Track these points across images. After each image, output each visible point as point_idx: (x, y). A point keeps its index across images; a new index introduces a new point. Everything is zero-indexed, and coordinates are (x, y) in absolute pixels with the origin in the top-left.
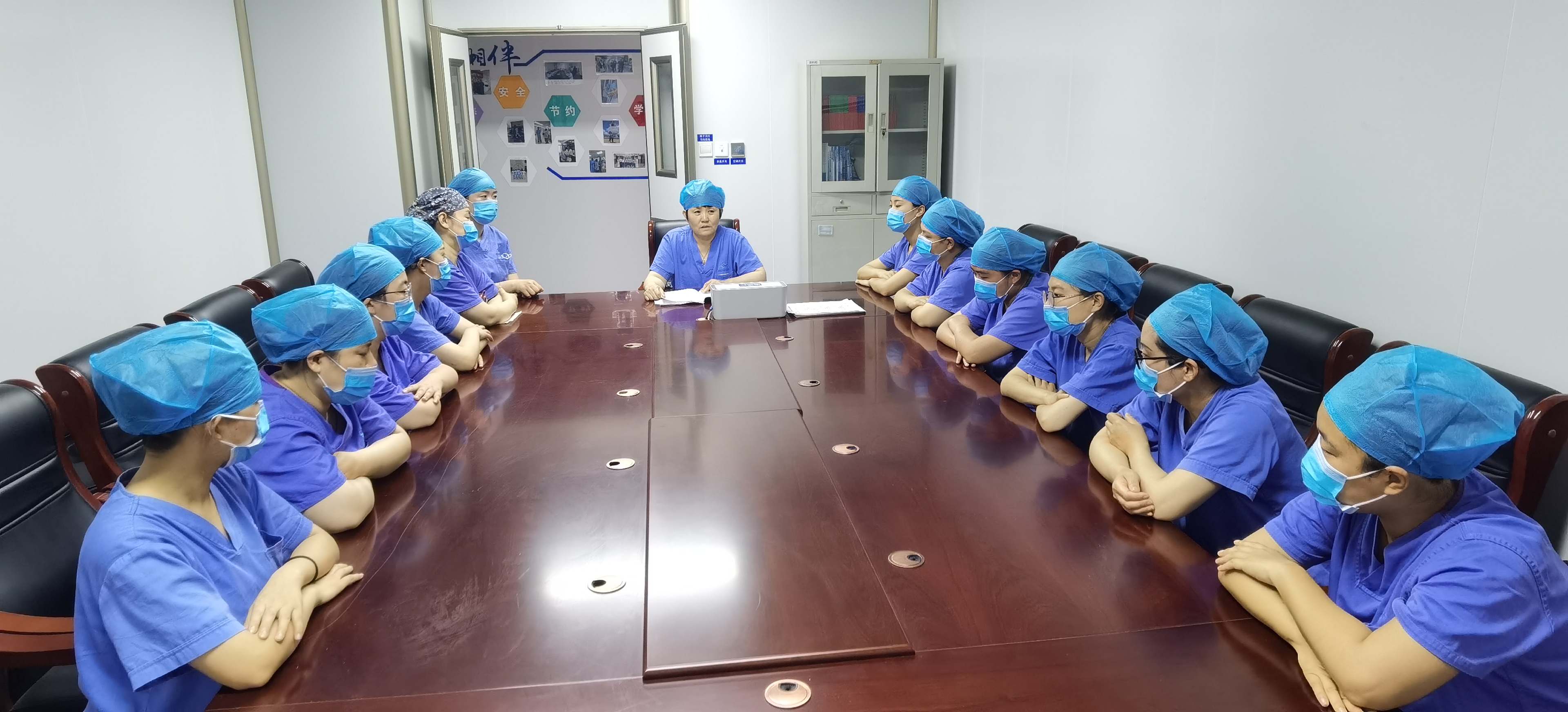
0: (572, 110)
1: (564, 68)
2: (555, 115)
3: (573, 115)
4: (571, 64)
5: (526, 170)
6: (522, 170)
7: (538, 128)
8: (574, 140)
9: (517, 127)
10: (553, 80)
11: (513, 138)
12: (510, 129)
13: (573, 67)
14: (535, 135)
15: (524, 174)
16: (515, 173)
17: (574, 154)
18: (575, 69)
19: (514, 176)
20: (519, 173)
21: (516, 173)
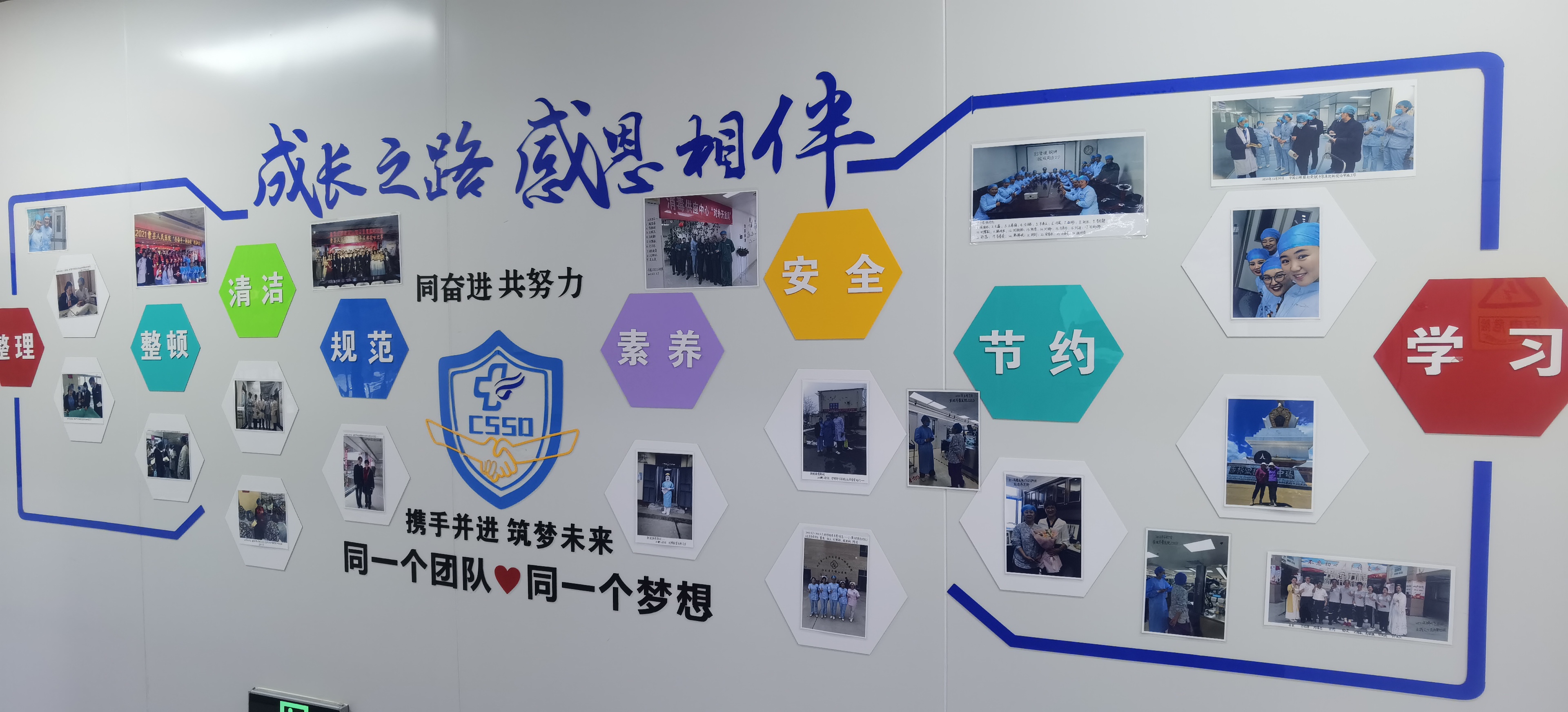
0: (1083, 346)
1: (1060, 166)
2: (1000, 370)
3: (1084, 371)
4: (1092, 148)
5: (862, 586)
6: (847, 585)
7: (925, 419)
8: (1078, 481)
9: (842, 412)
10: (1004, 223)
11: (820, 454)
12: (817, 420)
13: (1103, 162)
14: (912, 447)
15: (852, 602)
16: (818, 591)
17: (1077, 540)
18: (1111, 167)
19: (814, 603)
20: (834, 597)
21: (824, 596)
